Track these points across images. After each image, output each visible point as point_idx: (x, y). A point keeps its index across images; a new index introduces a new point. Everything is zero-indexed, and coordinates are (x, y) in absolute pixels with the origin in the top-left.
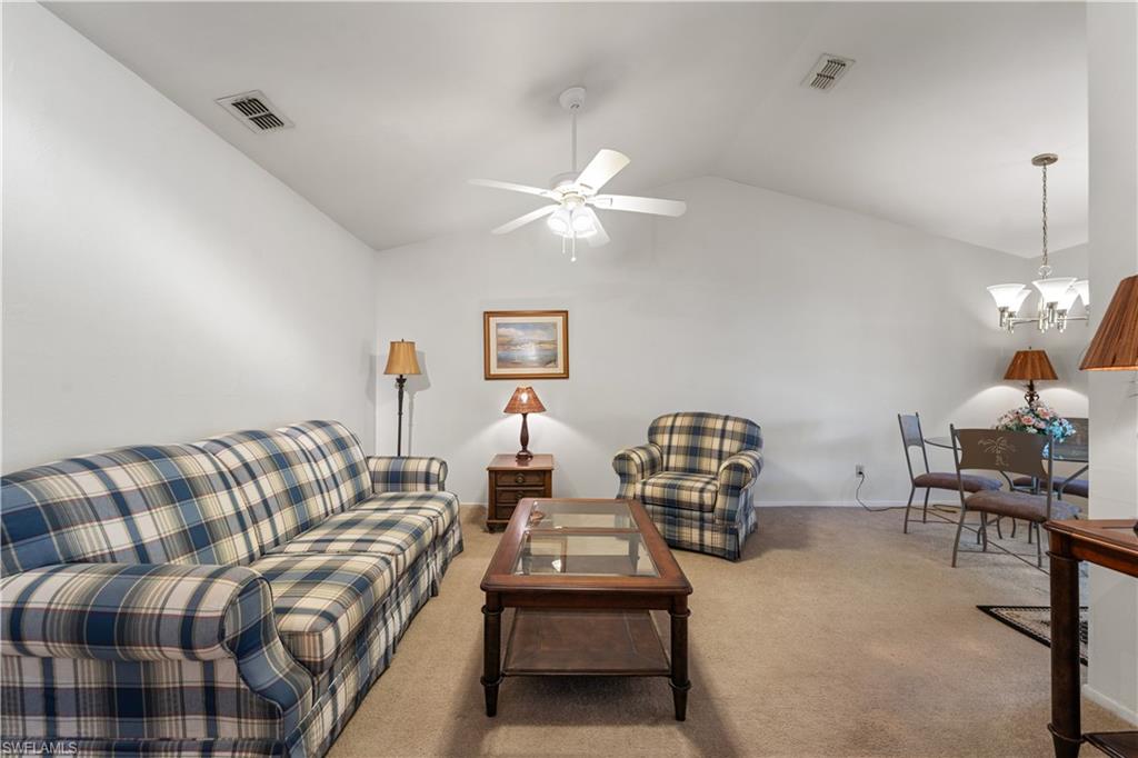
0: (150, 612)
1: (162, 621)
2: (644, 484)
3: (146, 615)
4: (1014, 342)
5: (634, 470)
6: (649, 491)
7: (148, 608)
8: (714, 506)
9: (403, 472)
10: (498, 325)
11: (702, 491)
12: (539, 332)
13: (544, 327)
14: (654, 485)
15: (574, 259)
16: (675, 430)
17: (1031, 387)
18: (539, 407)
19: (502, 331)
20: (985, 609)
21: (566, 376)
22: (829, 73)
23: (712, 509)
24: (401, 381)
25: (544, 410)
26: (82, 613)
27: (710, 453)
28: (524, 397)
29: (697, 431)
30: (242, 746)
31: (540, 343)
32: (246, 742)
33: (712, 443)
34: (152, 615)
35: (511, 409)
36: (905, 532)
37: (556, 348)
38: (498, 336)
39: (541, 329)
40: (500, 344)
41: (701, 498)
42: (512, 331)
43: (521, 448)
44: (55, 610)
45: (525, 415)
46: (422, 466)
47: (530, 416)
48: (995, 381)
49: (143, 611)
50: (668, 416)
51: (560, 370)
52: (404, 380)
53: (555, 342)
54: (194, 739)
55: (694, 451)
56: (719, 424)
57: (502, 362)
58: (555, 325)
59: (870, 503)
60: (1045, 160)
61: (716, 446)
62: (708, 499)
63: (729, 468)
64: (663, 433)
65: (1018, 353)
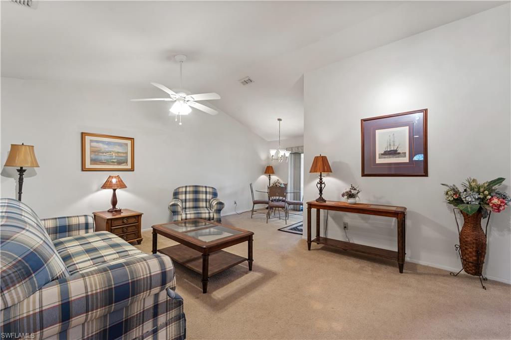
0: (145, 276)
1: (152, 278)
2: (186, 214)
3: (144, 278)
4: (265, 164)
5: (179, 209)
6: (188, 216)
7: (143, 275)
8: (213, 218)
9: (69, 226)
10: (91, 141)
11: (209, 213)
12: (117, 147)
13: (120, 145)
14: (190, 214)
15: (180, 124)
16: (187, 193)
17: (270, 176)
18: (122, 186)
19: (94, 144)
20: (279, 230)
21: (132, 170)
22: (247, 81)
23: (213, 219)
24: (21, 171)
25: (126, 187)
26: (110, 290)
27: (202, 200)
28: (114, 181)
29: (196, 192)
30: (169, 322)
31: (118, 153)
32: (171, 320)
33: (203, 196)
34: (147, 277)
35: (104, 187)
36: (252, 218)
37: (127, 156)
38: (91, 147)
39: (119, 145)
40: (92, 152)
41: (209, 215)
42: (101, 145)
43: (111, 207)
44: (92, 295)
45: (115, 190)
46: (82, 220)
47: (117, 191)
48: (262, 174)
49: (142, 277)
50: (182, 187)
51: (129, 167)
52: (25, 171)
53: (126, 153)
54: (148, 332)
55: (196, 200)
56: (204, 189)
57: (94, 161)
58: (127, 144)
59: (239, 212)
60: (279, 120)
61: (204, 197)
62: (211, 215)
63: (217, 204)
64: (182, 194)
65: (268, 167)
